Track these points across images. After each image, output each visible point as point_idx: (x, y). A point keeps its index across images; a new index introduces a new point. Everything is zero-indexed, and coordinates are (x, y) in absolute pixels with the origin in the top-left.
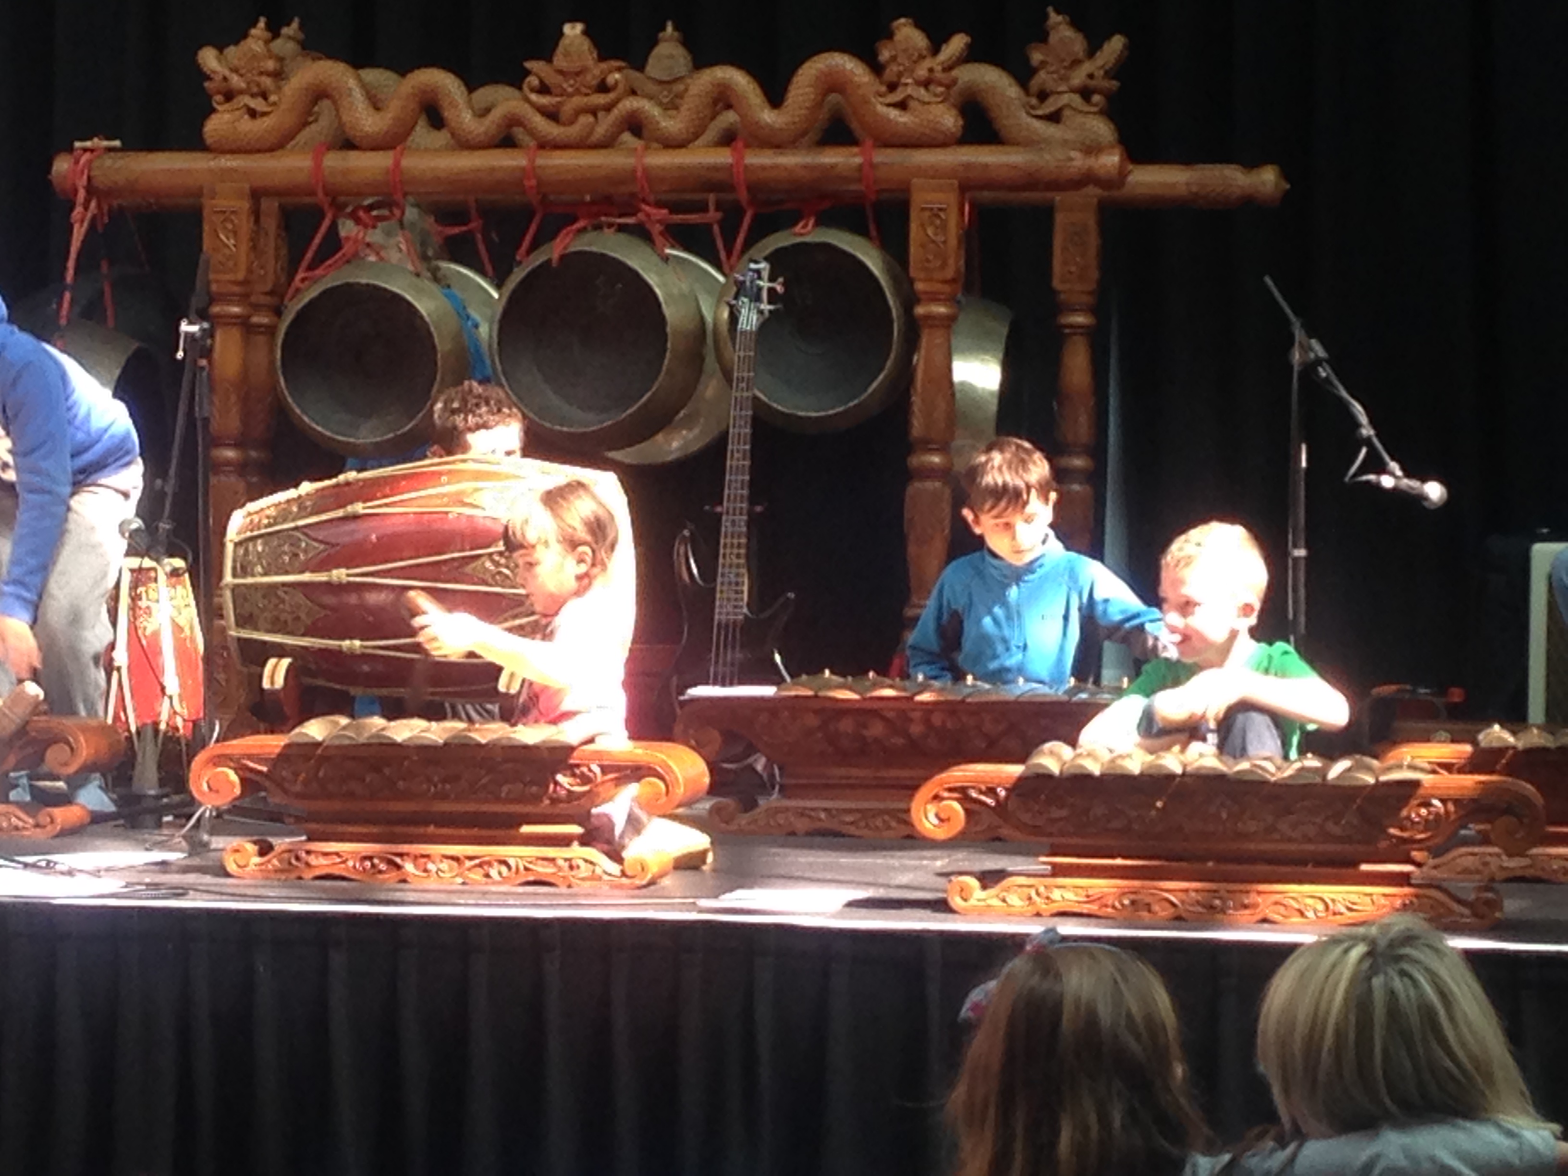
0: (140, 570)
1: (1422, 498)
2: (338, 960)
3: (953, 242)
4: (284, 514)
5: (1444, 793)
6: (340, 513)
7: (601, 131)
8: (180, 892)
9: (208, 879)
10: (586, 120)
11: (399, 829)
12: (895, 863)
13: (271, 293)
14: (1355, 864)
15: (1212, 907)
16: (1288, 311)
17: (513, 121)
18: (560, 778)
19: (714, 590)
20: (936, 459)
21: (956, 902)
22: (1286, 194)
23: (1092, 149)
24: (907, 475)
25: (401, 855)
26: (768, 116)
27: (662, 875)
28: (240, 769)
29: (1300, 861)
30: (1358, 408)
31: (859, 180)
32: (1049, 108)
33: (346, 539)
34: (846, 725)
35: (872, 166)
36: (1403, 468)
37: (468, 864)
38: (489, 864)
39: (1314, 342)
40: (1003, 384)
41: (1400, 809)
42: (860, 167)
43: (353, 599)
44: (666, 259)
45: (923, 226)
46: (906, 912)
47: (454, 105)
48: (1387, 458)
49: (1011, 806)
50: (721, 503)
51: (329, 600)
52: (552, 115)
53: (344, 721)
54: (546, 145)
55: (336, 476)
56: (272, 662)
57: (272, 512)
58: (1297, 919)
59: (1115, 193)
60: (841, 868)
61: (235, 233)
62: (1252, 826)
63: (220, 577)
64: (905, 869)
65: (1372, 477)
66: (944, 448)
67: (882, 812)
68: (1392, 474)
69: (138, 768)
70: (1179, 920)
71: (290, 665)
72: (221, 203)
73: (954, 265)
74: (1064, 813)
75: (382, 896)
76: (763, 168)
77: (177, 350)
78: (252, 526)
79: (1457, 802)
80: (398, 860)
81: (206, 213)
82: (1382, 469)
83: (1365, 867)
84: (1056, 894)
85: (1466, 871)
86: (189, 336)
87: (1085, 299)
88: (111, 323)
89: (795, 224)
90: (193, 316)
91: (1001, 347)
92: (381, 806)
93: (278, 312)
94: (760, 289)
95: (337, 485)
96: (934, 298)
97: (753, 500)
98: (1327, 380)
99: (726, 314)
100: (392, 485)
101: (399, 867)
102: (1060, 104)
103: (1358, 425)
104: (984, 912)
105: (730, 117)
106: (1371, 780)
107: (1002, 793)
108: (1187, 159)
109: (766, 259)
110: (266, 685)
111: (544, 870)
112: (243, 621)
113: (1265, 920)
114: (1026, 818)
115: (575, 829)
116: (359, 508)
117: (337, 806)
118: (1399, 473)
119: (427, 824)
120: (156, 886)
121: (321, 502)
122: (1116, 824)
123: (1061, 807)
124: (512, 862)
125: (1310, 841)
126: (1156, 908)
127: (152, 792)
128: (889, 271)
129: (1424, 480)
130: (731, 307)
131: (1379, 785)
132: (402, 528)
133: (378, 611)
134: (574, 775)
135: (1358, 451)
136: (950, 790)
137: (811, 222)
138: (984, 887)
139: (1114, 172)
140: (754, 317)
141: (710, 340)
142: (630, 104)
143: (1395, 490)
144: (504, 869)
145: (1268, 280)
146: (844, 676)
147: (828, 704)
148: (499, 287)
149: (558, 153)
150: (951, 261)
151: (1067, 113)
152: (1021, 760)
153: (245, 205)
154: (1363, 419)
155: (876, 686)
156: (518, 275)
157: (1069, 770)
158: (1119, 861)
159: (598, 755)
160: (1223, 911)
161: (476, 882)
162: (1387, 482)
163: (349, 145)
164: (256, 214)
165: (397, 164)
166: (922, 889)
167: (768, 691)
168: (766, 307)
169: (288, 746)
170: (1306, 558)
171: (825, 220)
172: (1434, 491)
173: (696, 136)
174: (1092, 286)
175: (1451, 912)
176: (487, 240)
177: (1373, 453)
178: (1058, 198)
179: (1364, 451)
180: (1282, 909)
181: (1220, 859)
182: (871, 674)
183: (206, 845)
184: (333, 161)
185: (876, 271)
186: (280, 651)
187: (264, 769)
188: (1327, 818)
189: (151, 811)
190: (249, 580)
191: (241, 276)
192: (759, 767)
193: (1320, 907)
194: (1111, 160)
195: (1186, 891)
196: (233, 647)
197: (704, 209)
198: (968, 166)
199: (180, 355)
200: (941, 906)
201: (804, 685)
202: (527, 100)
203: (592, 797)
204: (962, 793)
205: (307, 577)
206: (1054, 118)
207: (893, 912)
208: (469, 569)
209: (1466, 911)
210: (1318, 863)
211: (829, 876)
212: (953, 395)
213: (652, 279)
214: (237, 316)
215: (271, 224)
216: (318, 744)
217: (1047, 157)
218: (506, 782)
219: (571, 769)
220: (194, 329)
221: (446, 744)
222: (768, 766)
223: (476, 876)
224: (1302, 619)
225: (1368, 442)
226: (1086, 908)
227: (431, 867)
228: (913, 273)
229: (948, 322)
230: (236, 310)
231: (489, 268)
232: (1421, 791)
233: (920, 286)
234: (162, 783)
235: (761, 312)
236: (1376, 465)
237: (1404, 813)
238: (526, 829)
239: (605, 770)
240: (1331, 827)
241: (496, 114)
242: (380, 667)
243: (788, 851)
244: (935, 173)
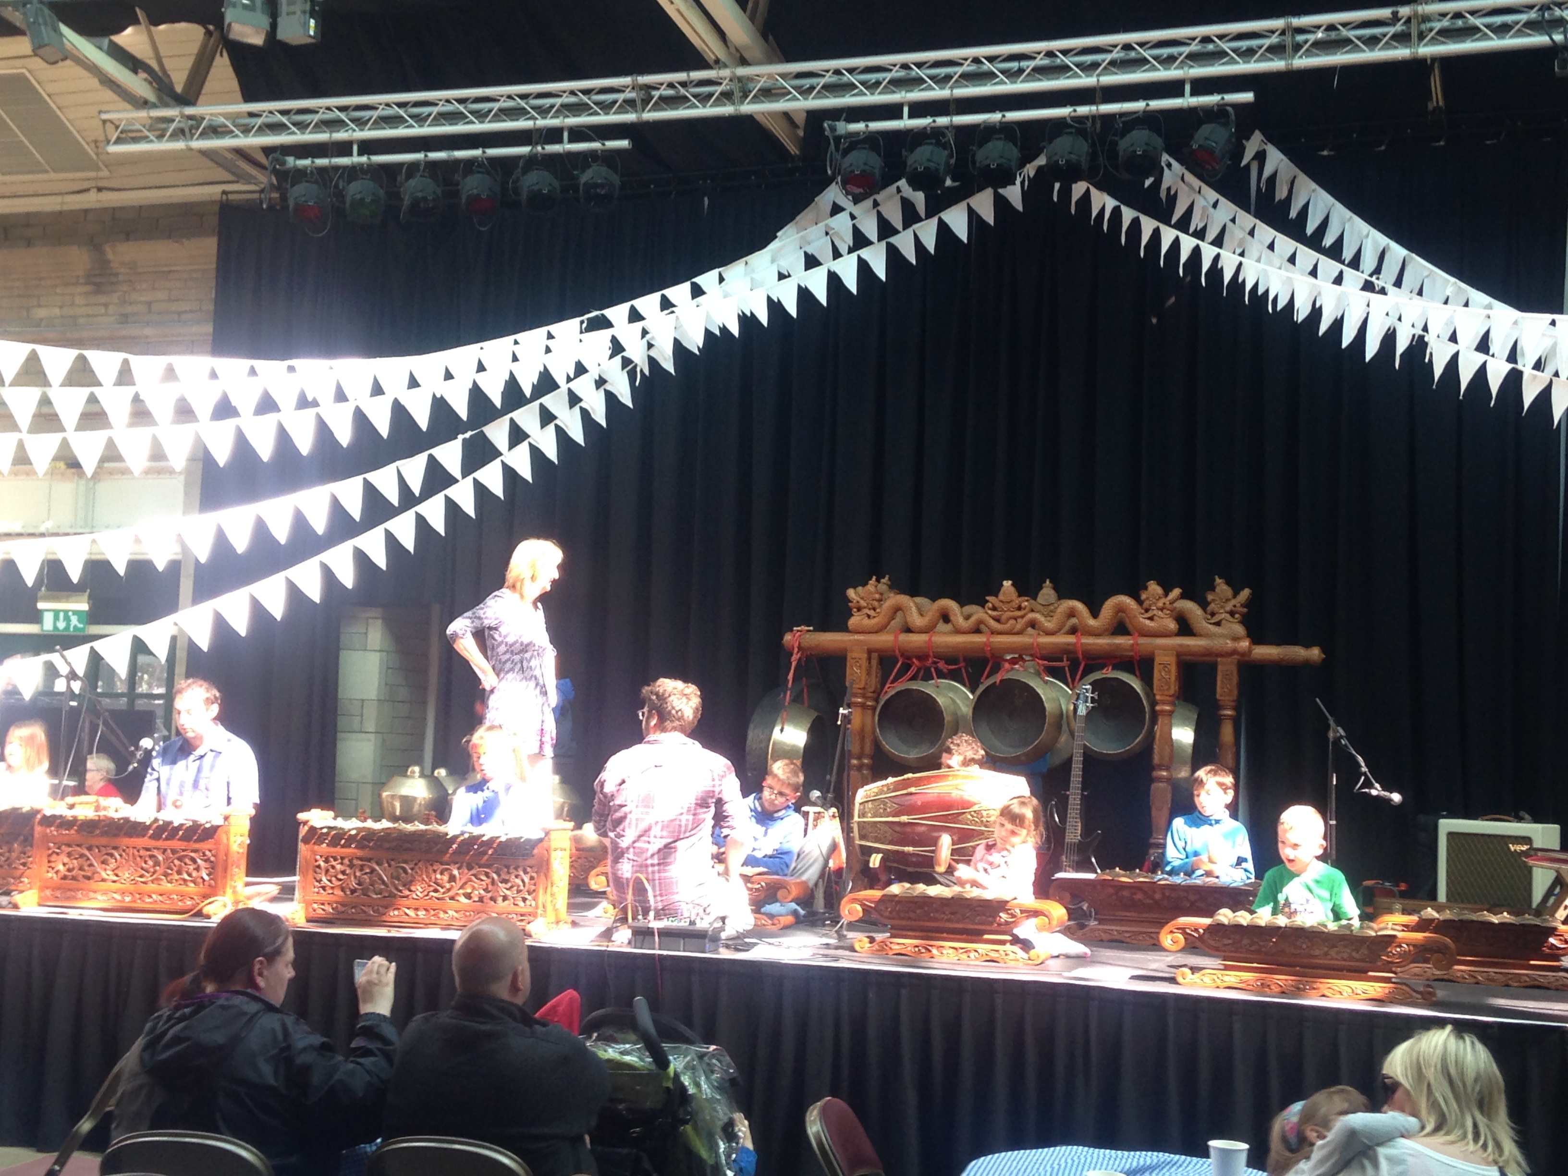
0: (819, 813)
1: (1391, 800)
2: (904, 992)
3: (1173, 678)
4: (881, 792)
5: (1409, 942)
6: (905, 792)
7: (1019, 626)
8: (836, 959)
9: (847, 953)
10: (1012, 622)
11: (930, 934)
12: (1150, 958)
13: (873, 692)
14: (1366, 972)
15: (1299, 989)
16: (1327, 714)
17: (980, 622)
18: (1001, 914)
19: (1065, 828)
20: (1165, 774)
21: (1180, 979)
22: (1324, 660)
23: (1236, 639)
24: (1152, 780)
25: (931, 946)
26: (1092, 622)
27: (1047, 959)
28: (862, 905)
29: (1340, 969)
30: (1360, 759)
31: (1132, 651)
32: (1215, 619)
33: (909, 803)
34: (1126, 893)
35: (1137, 644)
36: (1381, 787)
37: (961, 951)
38: (970, 951)
39: (1339, 728)
40: (1195, 740)
41: (1387, 948)
42: (1132, 645)
43: (908, 829)
44: (1046, 682)
45: (1160, 672)
46: (1158, 983)
47: (956, 615)
48: (1374, 781)
49: (1206, 936)
50: (1069, 790)
51: (898, 829)
52: (998, 620)
53: (907, 885)
54: (993, 632)
55: (903, 775)
56: (874, 855)
57: (876, 790)
58: (1339, 996)
59: (1247, 659)
60: (1124, 959)
61: (860, 667)
62: (1317, 952)
63: (852, 817)
64: (1155, 961)
65: (1367, 790)
66: (1168, 769)
67: (1141, 933)
68: (1376, 789)
69: (816, 901)
70: (1283, 993)
71: (882, 858)
72: (854, 655)
73: (1174, 688)
74: (1230, 941)
75: (924, 964)
76: (1089, 644)
77: (837, 721)
78: (867, 796)
79: (1414, 946)
80: (930, 948)
81: (849, 658)
82: (1371, 786)
83: (1370, 974)
84: (1226, 978)
85: (1415, 975)
86: (844, 715)
87: (1233, 704)
88: (806, 704)
89: (1103, 669)
90: (845, 706)
91: (1194, 723)
92: (922, 923)
93: (877, 700)
94: (1087, 697)
95: (904, 780)
96: (1164, 703)
97: (1083, 789)
98: (1346, 745)
99: (1072, 707)
100: (928, 780)
101: (930, 951)
102: (1220, 618)
103: (1360, 766)
104: (1193, 985)
105: (1074, 621)
106: (1373, 934)
107: (1201, 931)
108: (1278, 643)
109: (1090, 684)
110: (871, 865)
111: (994, 955)
112: (863, 837)
113: (1323, 996)
114: (1212, 943)
115: (1009, 938)
116: (913, 790)
117: (904, 923)
118: (1380, 789)
119: (942, 933)
120: (826, 956)
121: (897, 787)
122: (1253, 948)
123: (1230, 939)
124: (980, 951)
125: (1345, 960)
126: (1273, 987)
127: (822, 911)
128: (1144, 689)
129: (1391, 793)
130: (1075, 704)
131: (1377, 936)
132: (930, 799)
133: (919, 834)
134: (1008, 914)
135: (1360, 778)
136: (1177, 929)
137: (1110, 668)
138: (1193, 974)
139: (1247, 650)
140: (1084, 708)
141: (1065, 716)
142: (1031, 616)
143: (1377, 797)
144: (976, 954)
145: (1318, 700)
146: (1126, 870)
147: (1117, 884)
148: (973, 692)
149: (999, 636)
150: (1172, 687)
151: (1224, 622)
152: (1211, 917)
153: (866, 655)
154: (1363, 764)
155: (1139, 876)
156: (981, 689)
157: (1232, 923)
158: (1255, 965)
159: (1019, 906)
160: (1304, 990)
161: (964, 960)
162: (1374, 792)
163: (908, 630)
164: (869, 659)
165: (930, 639)
166: (1162, 972)
167: (1091, 876)
168: (1090, 705)
169: (884, 896)
170: (1336, 825)
171: (1115, 668)
172: (1396, 797)
173: (1060, 630)
174: (1235, 698)
175: (1412, 997)
176: (967, 671)
177: (1367, 779)
178: (1219, 659)
179: (1363, 778)
180: (1331, 991)
181: (1302, 967)
182: (1138, 871)
183: (845, 936)
184: (904, 637)
185: (1139, 691)
186: (878, 851)
187: (873, 905)
188: (1353, 950)
189: (820, 919)
190: (865, 820)
191: (862, 686)
192: (1085, 908)
193: (1350, 990)
194: (1245, 644)
195: (1286, 980)
196: (857, 848)
197: (1062, 661)
198: (1181, 646)
199: (839, 723)
200: (1172, 980)
201: (1107, 875)
202: (987, 613)
203: (1015, 924)
204: (1183, 930)
205: (890, 819)
206: (1218, 624)
207: (1151, 983)
208: (960, 818)
209: (1419, 996)
210: (1349, 971)
211: (1120, 963)
212: (1172, 745)
213: (1040, 691)
214: (859, 703)
215: (874, 662)
216: (896, 896)
217: (1216, 642)
218: (978, 915)
219: (1006, 911)
220: (846, 712)
221: (952, 898)
222: (1089, 907)
223: (964, 956)
224: (1334, 852)
225: (1365, 774)
226: (1240, 986)
227: (944, 951)
228: (1155, 692)
229: (1170, 713)
230: (859, 700)
231: (967, 684)
232: (1397, 940)
233: (1158, 697)
234: (825, 907)
235: (1087, 707)
236: (1368, 784)
237: (1389, 950)
238: (986, 937)
239: (1022, 912)
240: (1354, 954)
241: (973, 619)
242: (920, 859)
243: (1101, 949)
244: (1164, 648)
